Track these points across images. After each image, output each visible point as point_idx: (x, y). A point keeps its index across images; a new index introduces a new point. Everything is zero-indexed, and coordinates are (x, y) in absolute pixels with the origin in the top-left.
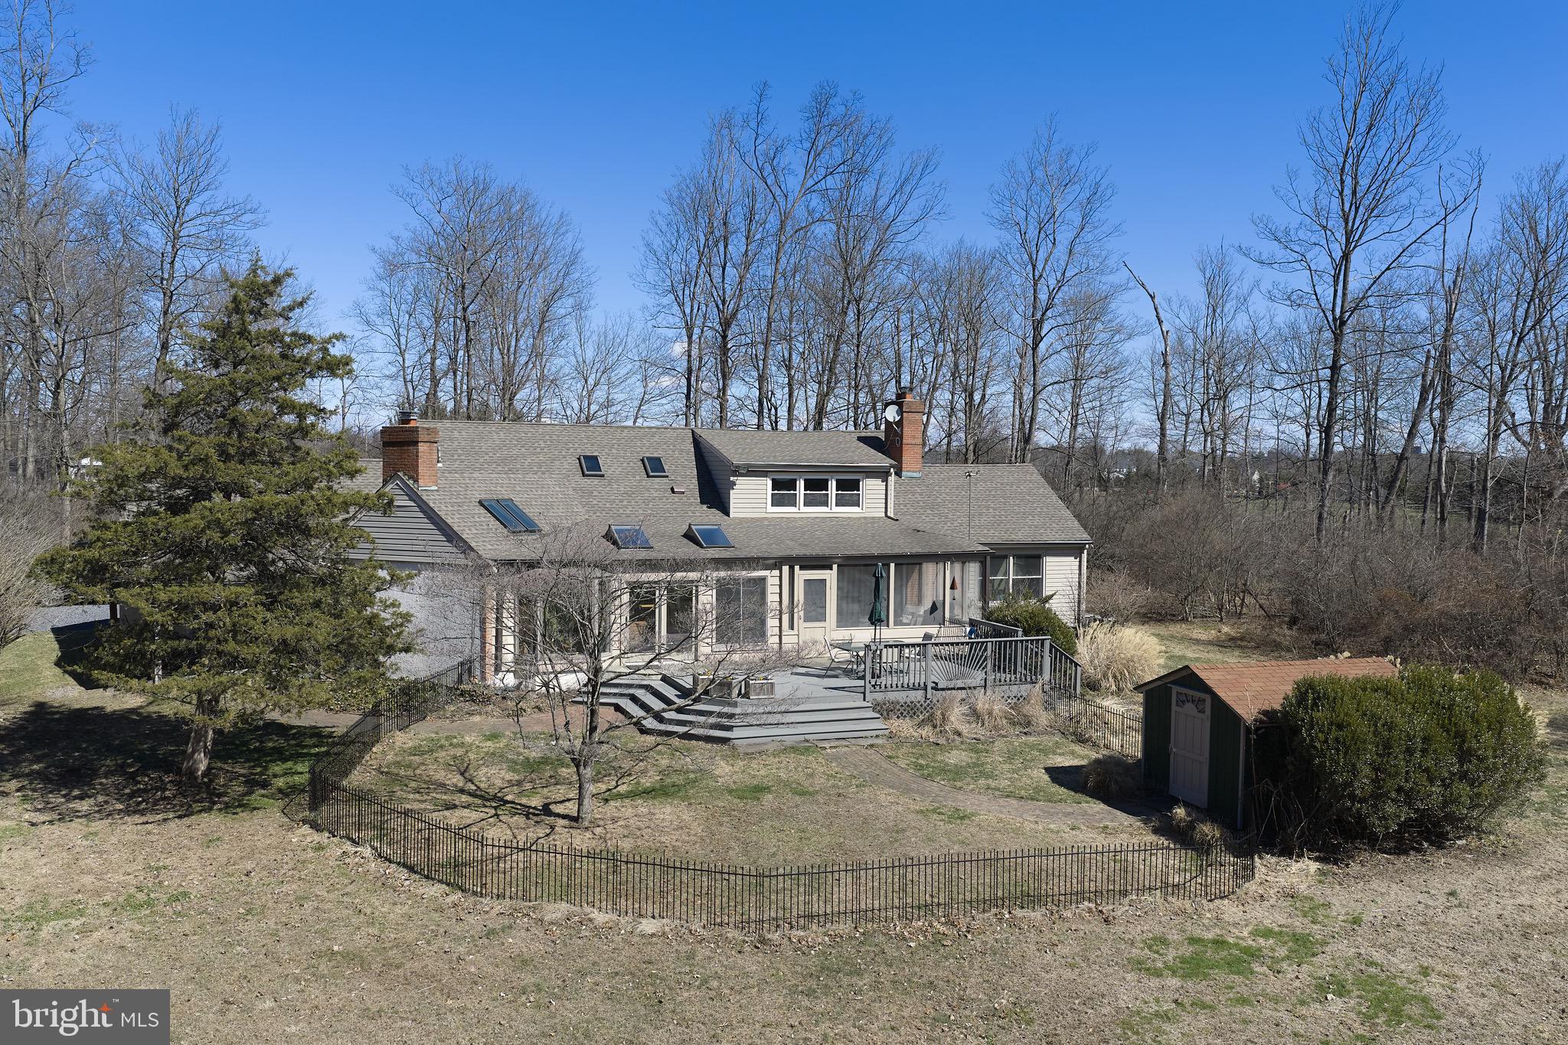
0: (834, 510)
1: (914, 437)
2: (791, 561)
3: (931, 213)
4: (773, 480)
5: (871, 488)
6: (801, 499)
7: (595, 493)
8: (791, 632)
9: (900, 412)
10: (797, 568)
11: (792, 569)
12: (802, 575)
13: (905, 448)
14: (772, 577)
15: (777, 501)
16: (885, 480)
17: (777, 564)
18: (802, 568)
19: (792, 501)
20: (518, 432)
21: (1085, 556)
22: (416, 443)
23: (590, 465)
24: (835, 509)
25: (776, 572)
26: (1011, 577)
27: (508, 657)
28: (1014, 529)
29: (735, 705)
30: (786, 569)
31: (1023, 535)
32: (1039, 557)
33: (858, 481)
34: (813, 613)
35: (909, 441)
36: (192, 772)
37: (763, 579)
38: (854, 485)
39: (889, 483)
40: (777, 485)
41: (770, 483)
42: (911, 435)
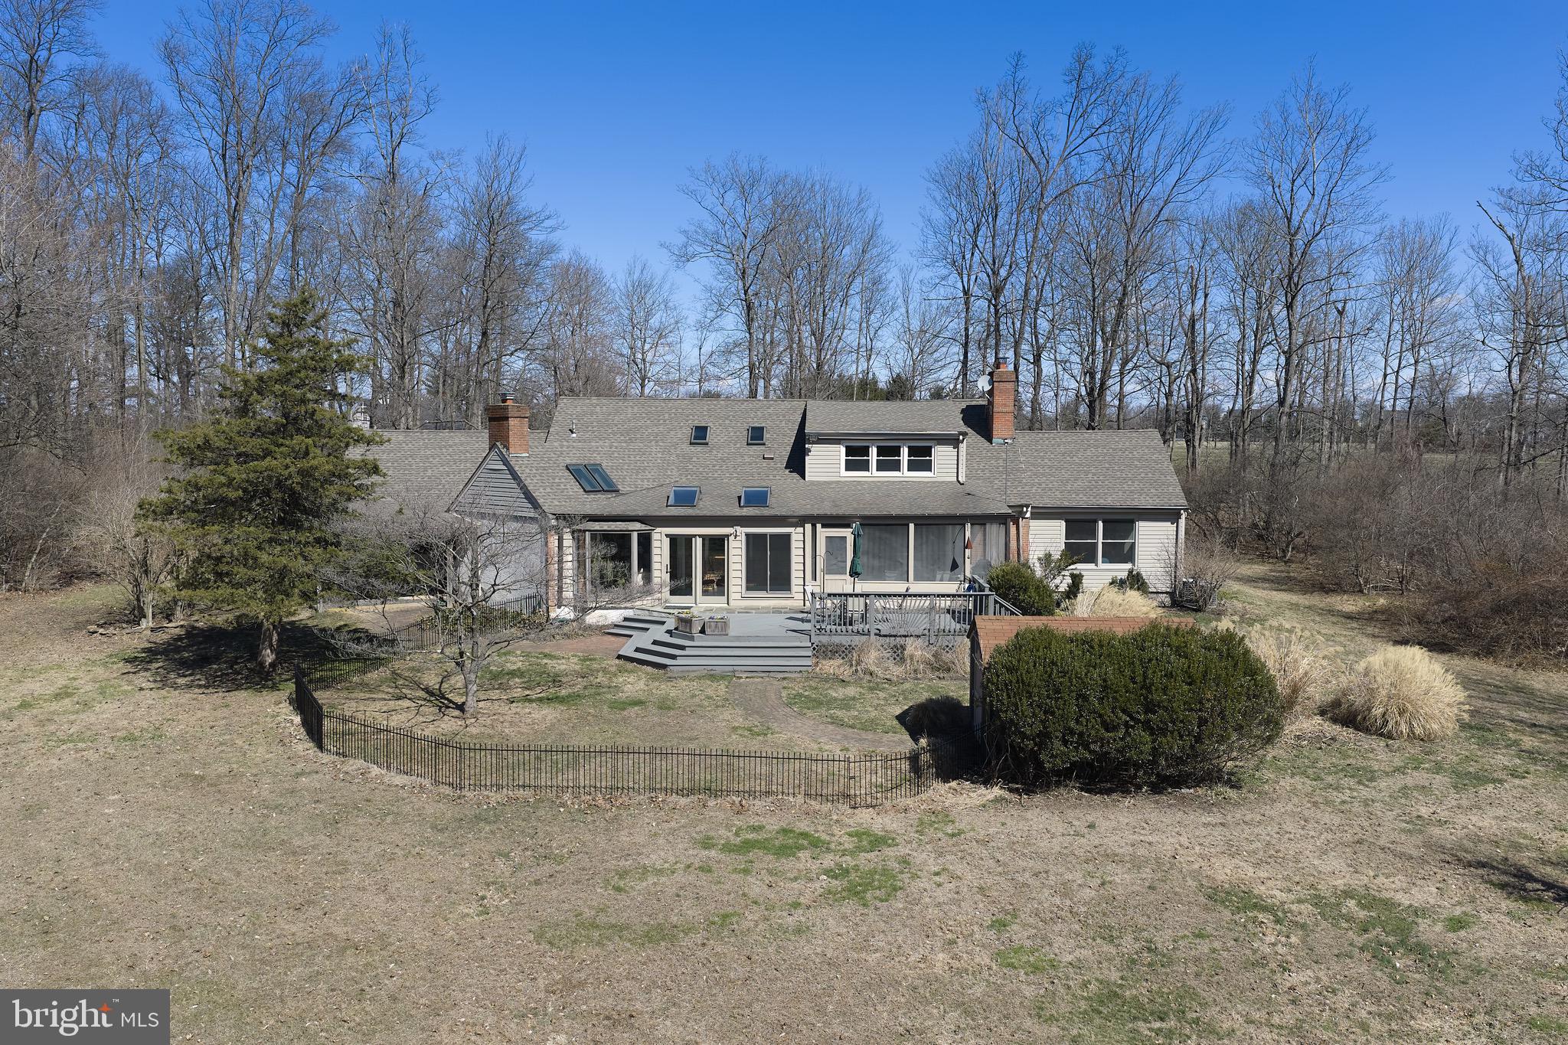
0: (905, 474)
1: (1005, 405)
2: (813, 520)
3: (1219, 172)
4: (847, 447)
5: (942, 455)
6: (873, 464)
7: (695, 459)
8: (814, 583)
9: (991, 382)
10: (819, 526)
11: (814, 526)
12: (823, 533)
13: (995, 416)
14: (796, 534)
15: (850, 466)
16: (956, 447)
17: (801, 521)
18: (824, 526)
19: (864, 466)
20: (650, 407)
21: (1182, 522)
22: (507, 418)
23: (700, 434)
24: (907, 474)
25: (800, 530)
26: (1101, 540)
27: (568, 594)
28: (1106, 494)
29: (692, 639)
30: (808, 527)
31: (1113, 499)
32: (1132, 522)
33: (931, 447)
34: (835, 567)
35: (1000, 409)
36: (261, 664)
37: (788, 536)
38: (928, 451)
39: (961, 449)
40: (850, 451)
41: (843, 450)
42: (1003, 405)
